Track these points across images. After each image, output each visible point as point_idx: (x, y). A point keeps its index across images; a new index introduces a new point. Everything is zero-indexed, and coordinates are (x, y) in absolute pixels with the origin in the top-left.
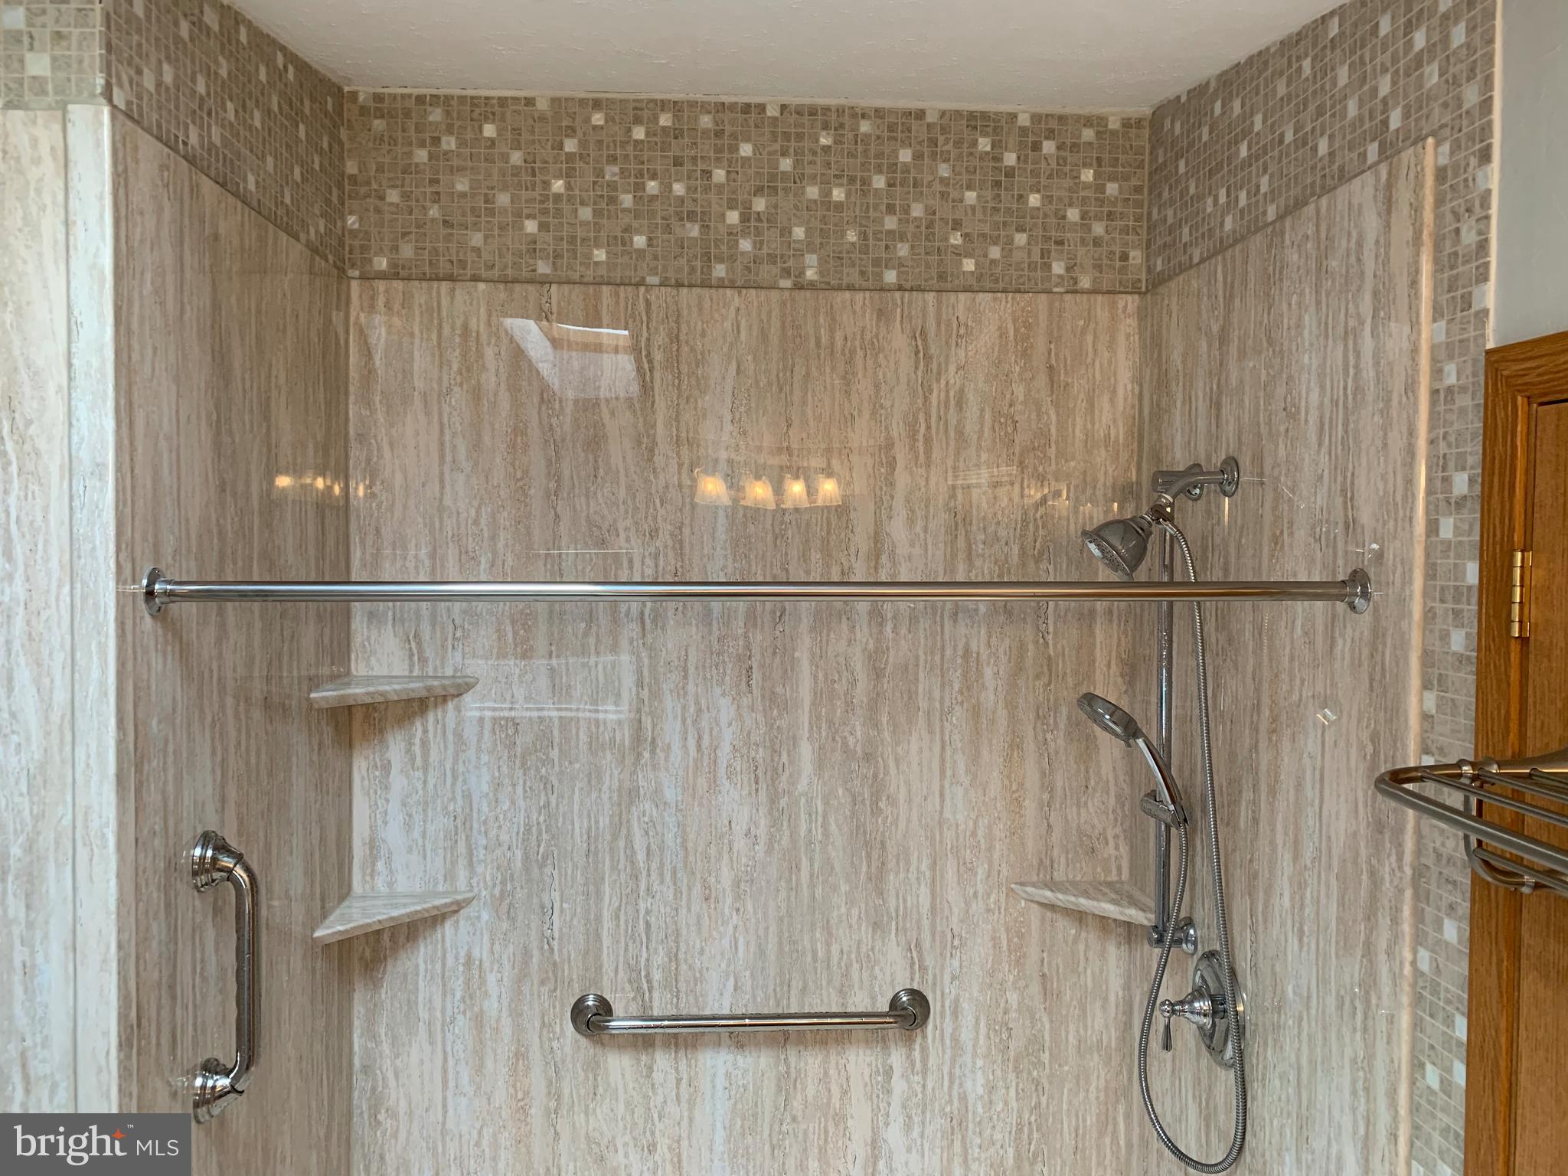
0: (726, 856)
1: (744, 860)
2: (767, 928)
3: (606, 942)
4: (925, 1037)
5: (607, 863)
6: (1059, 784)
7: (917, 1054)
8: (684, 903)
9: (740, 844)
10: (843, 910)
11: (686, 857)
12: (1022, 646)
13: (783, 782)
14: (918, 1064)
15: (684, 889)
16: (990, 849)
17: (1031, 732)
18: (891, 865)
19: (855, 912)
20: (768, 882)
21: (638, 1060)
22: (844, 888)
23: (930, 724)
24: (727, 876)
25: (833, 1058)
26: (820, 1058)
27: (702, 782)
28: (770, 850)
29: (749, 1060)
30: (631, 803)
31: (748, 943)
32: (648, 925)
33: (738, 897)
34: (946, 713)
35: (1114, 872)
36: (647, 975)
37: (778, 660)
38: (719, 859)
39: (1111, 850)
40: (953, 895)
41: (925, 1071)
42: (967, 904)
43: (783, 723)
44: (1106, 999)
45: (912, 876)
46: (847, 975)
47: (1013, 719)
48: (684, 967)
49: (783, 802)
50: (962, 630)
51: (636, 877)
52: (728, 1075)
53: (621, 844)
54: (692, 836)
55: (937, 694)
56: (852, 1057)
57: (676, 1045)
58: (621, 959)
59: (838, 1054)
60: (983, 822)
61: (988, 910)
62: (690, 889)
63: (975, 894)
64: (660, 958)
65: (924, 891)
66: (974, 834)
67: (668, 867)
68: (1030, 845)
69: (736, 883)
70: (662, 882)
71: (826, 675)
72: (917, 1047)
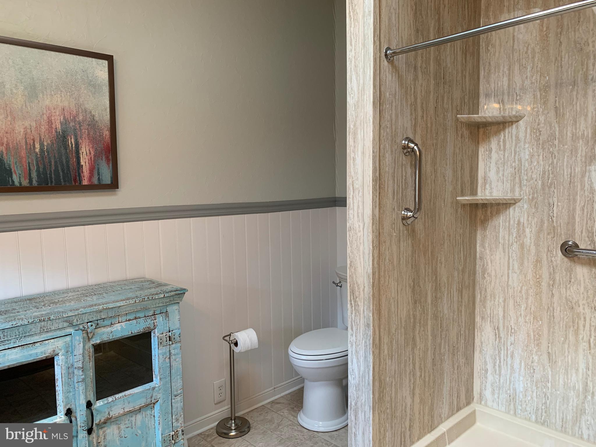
3: (578, 220)
5: (579, 187)
30: (591, 161)
53: (586, 179)
58: (584, 227)
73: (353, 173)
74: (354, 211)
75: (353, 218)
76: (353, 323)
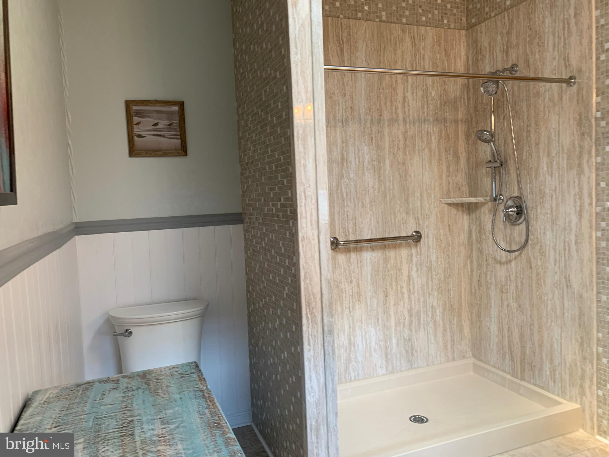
0: (367, 194)
1: (372, 195)
2: (379, 215)
3: (336, 220)
4: (420, 244)
5: (336, 197)
6: (451, 170)
7: (419, 250)
8: (357, 208)
9: (371, 190)
10: (398, 208)
11: (357, 194)
12: (441, 131)
13: (382, 172)
14: (419, 253)
15: (357, 204)
16: (435, 189)
17: (444, 155)
18: (410, 195)
19: (401, 209)
20: (379, 201)
21: (347, 256)
22: (398, 202)
23: (419, 154)
24: (368, 200)
25: (398, 252)
26: (394, 252)
27: (360, 172)
28: (379, 192)
29: (376, 254)
30: (341, 179)
31: (374, 219)
32: (347, 215)
33: (371, 206)
34: (423, 150)
35: (465, 194)
36: (348, 230)
37: (379, 135)
38: (366, 195)
39: (464, 188)
40: (426, 203)
41: (421, 255)
42: (430, 205)
43: (381, 154)
44: (464, 231)
45: (416, 198)
46: (400, 228)
47: (440, 152)
48: (357, 227)
49: (382, 178)
50: (426, 126)
51: (343, 201)
52: (370, 259)
53: (339, 191)
54: (358, 189)
55: (421, 145)
56: (402, 251)
57: (357, 251)
58: (341, 226)
59: (399, 250)
60: (433, 182)
61: (435, 207)
62: (358, 204)
63: (431, 203)
64: (351, 225)
65: (419, 202)
66: (431, 185)
67: (352, 198)
68: (444, 187)
69: (370, 202)
70: (351, 202)
71: (392, 139)
72: (419, 247)
73: (304, 180)
74: (306, 219)
75: (306, 227)
76: (310, 337)
